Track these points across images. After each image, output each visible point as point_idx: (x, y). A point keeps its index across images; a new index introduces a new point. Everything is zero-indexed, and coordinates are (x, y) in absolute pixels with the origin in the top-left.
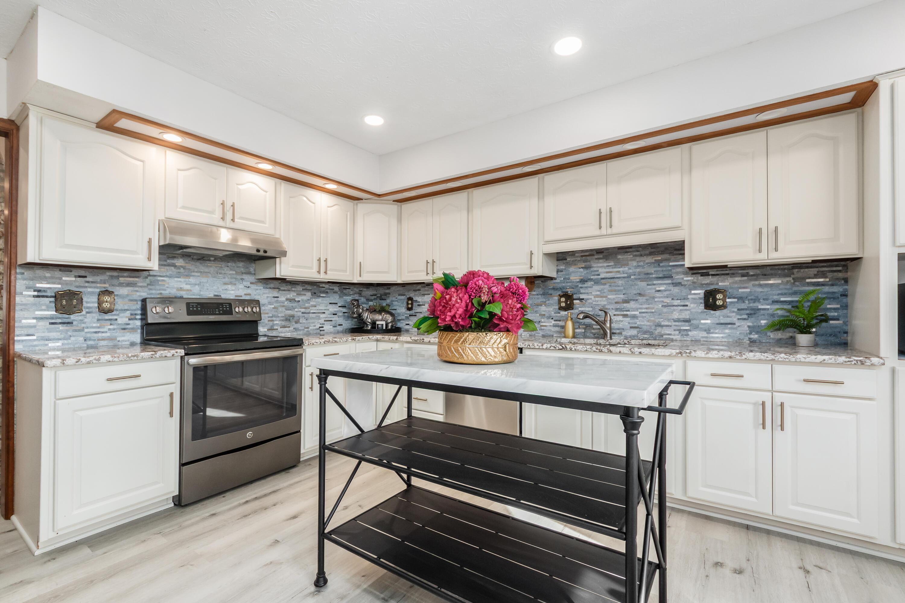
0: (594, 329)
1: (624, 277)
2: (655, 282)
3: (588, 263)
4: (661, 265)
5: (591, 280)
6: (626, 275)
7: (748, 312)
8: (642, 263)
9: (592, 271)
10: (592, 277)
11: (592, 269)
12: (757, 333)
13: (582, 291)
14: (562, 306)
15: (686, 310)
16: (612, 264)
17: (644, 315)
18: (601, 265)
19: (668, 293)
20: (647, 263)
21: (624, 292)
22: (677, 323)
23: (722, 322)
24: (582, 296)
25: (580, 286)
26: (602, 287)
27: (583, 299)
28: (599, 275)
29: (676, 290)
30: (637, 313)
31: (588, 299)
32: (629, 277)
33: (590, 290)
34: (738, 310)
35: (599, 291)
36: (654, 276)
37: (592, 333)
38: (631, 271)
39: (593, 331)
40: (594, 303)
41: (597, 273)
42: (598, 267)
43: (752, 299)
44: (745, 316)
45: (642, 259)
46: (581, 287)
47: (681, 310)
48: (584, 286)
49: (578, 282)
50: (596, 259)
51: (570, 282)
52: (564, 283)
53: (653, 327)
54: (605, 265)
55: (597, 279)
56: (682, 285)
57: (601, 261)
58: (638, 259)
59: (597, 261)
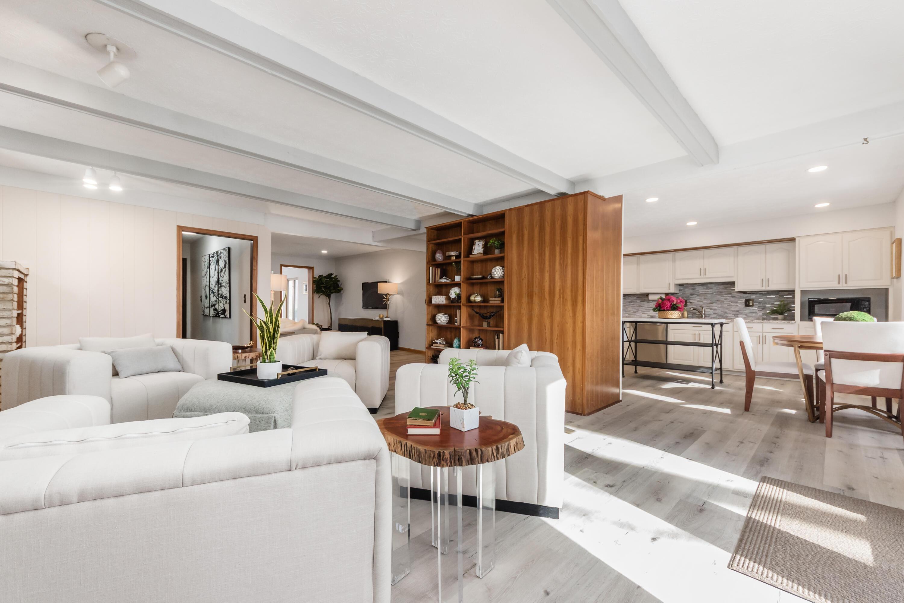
0: (697, 314)
1: (711, 294)
2: (724, 296)
3: (694, 287)
4: (727, 289)
5: (696, 294)
6: (711, 293)
7: (762, 308)
8: (718, 288)
9: (697, 291)
10: (696, 293)
11: (697, 290)
12: (766, 315)
13: (691, 299)
15: (738, 307)
16: (705, 288)
17: (720, 309)
18: (700, 288)
19: (729, 300)
20: (721, 288)
21: (711, 299)
22: (734, 312)
23: (752, 311)
24: (691, 301)
25: (690, 297)
26: (701, 297)
27: (691, 302)
28: (699, 292)
29: (733, 299)
30: (716, 308)
31: (694, 302)
32: (713, 293)
33: (695, 298)
34: (758, 307)
35: (699, 299)
36: (724, 293)
37: (696, 316)
38: (714, 291)
39: (697, 315)
40: (697, 304)
41: (698, 291)
42: (698, 289)
43: (763, 303)
44: (761, 309)
45: (719, 286)
46: (691, 297)
47: (735, 307)
48: (692, 296)
49: (689, 295)
50: (698, 286)
51: (685, 295)
52: (683, 295)
53: (723, 314)
54: (702, 288)
55: (698, 294)
56: (736, 297)
57: (700, 286)
58: (717, 286)
59: (698, 287)
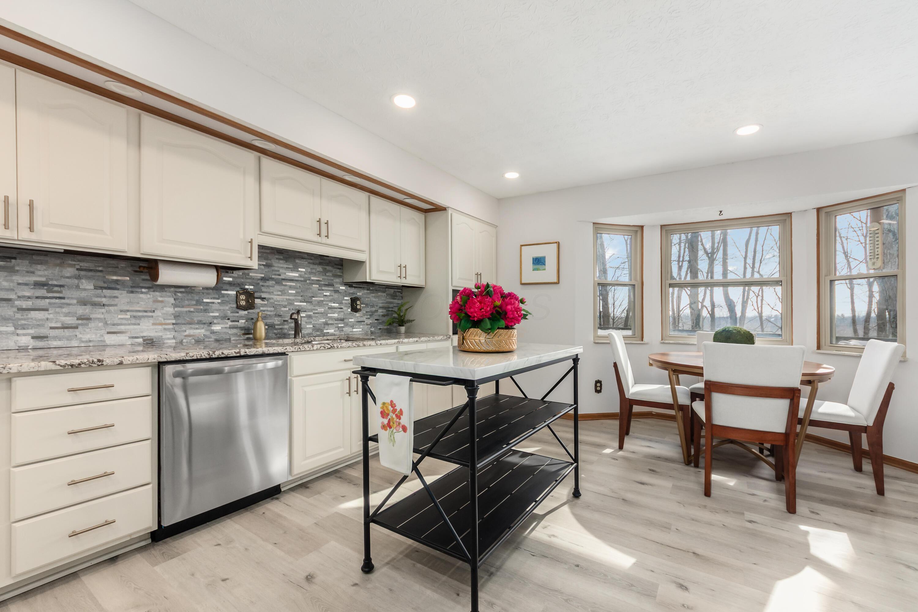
0: (276, 329)
1: (301, 281)
2: (323, 288)
3: (269, 262)
4: (327, 274)
5: (272, 279)
6: (302, 279)
7: (370, 313)
8: (314, 271)
9: (273, 270)
10: (273, 276)
11: (273, 268)
12: (374, 327)
13: (264, 289)
14: (241, 304)
15: (342, 312)
16: (291, 266)
17: (317, 315)
18: (282, 266)
19: (331, 297)
20: (318, 271)
21: (302, 294)
22: (337, 322)
23: (359, 320)
24: (263, 295)
25: (261, 284)
26: (283, 287)
27: (265, 298)
28: (280, 275)
29: (336, 296)
30: (311, 313)
31: (270, 299)
32: (305, 281)
33: (271, 289)
34: (366, 312)
35: (280, 291)
36: (322, 283)
37: (275, 333)
38: (306, 276)
39: (275, 331)
40: (276, 303)
41: (277, 273)
42: (278, 267)
43: (371, 305)
44: (369, 317)
45: (316, 267)
46: (262, 286)
47: (339, 312)
48: (265, 284)
49: (259, 279)
50: (277, 259)
51: (249, 279)
52: (243, 278)
53: (323, 326)
54: (286, 266)
55: (277, 279)
56: (339, 293)
57: (281, 262)
58: (312, 266)
59: (277, 261)
